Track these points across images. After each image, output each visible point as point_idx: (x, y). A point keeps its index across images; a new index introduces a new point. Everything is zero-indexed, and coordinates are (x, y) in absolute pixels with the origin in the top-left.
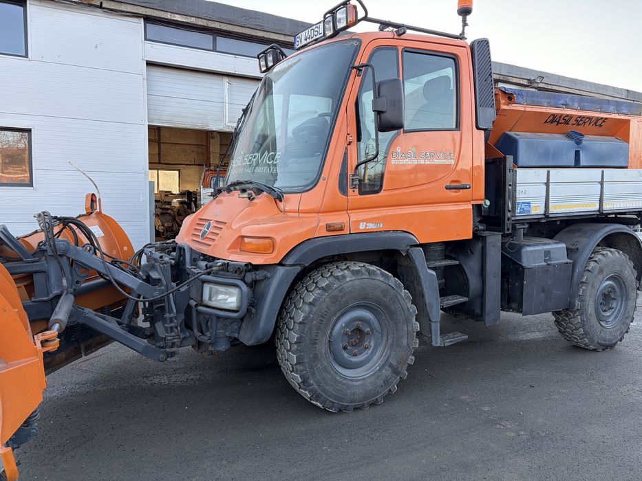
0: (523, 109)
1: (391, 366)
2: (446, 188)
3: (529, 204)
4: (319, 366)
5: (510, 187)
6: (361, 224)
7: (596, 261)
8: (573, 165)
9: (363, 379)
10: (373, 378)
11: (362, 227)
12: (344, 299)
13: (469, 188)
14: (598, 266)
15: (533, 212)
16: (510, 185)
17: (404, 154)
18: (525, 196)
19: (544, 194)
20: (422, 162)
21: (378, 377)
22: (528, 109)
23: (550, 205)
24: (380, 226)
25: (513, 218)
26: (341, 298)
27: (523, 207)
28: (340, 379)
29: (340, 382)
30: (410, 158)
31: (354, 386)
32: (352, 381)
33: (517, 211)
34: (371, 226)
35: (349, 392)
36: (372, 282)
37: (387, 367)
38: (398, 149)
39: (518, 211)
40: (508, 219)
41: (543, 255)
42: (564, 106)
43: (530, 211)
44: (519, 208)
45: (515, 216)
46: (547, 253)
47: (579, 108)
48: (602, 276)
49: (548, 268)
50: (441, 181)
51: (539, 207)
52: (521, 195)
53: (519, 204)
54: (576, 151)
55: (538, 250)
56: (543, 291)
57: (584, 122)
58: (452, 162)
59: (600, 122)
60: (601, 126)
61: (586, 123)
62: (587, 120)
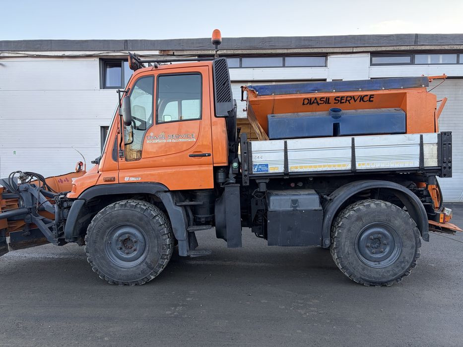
0: (272, 98)
1: (147, 263)
2: (190, 156)
3: (267, 165)
4: (98, 255)
5: (245, 155)
6: (126, 178)
7: (354, 210)
8: (332, 134)
9: (129, 268)
10: (135, 268)
11: (127, 179)
12: (113, 220)
13: (209, 155)
14: (356, 214)
15: (271, 171)
16: (245, 153)
17: (156, 137)
18: (262, 160)
20: (170, 141)
21: (138, 268)
22: (277, 98)
23: (290, 166)
24: (139, 179)
25: (250, 176)
26: (111, 219)
27: (260, 167)
28: (113, 265)
29: (113, 267)
30: (161, 139)
31: (120, 270)
32: (121, 267)
33: (254, 170)
34: (133, 179)
35: (117, 273)
36: (131, 212)
37: (144, 264)
38: (152, 134)
40: (246, 176)
41: (290, 203)
42: (316, 92)
43: (267, 171)
44: (256, 169)
45: (252, 174)
46: (295, 202)
47: (334, 91)
48: (361, 223)
49: (294, 213)
50: (185, 152)
51: (278, 167)
52: (257, 160)
53: (256, 165)
54: (334, 124)
55: (284, 199)
56: (290, 229)
57: (346, 100)
58: (195, 140)
59: (366, 99)
60: (372, 101)
61: (349, 101)
62: (349, 99)
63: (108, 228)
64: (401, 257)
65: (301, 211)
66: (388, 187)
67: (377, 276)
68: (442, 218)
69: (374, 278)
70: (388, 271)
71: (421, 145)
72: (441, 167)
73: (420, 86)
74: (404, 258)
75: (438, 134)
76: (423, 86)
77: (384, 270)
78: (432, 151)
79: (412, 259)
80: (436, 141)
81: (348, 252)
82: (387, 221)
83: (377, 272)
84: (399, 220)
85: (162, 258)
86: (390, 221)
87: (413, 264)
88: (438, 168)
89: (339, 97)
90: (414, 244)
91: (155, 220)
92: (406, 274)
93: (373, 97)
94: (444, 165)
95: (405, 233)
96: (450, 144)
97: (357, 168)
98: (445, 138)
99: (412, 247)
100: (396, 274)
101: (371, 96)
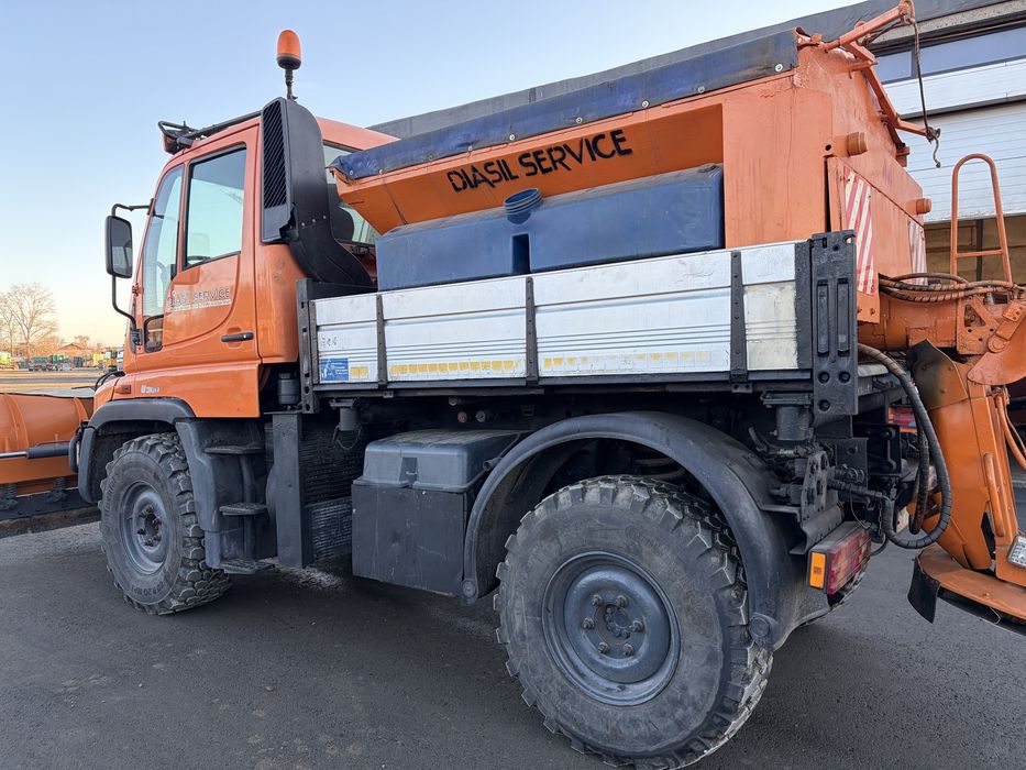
0: (379, 183)
2: (224, 341)
3: (345, 362)
4: (110, 541)
5: (305, 334)
6: (143, 388)
8: (511, 271)
9: (145, 576)
11: (144, 390)
12: (125, 473)
13: (250, 337)
15: (353, 378)
16: (305, 330)
18: (335, 348)
19: (375, 344)
20: (196, 306)
22: (390, 180)
23: (390, 364)
24: (157, 391)
25: (316, 389)
26: (123, 471)
27: (333, 367)
29: (127, 569)
30: (184, 303)
31: (135, 578)
32: (137, 571)
33: (321, 375)
34: (150, 391)
35: (130, 582)
36: (144, 458)
37: (162, 571)
39: (323, 374)
40: (307, 390)
41: (399, 465)
42: (470, 148)
43: (346, 376)
44: (325, 371)
45: (318, 384)
46: (411, 464)
47: (512, 137)
48: (555, 547)
49: (405, 492)
50: (215, 333)
51: (366, 368)
52: (328, 348)
53: (325, 362)
54: (515, 238)
55: (389, 454)
56: (396, 538)
57: (554, 162)
58: (229, 302)
59: (606, 146)
60: (628, 152)
61: (560, 161)
62: (557, 155)
63: (122, 489)
64: (675, 687)
65: (420, 490)
66: (627, 437)
67: (601, 728)
68: (817, 570)
69: (592, 731)
70: (634, 722)
71: (738, 289)
72: (811, 370)
73: (768, 71)
74: (684, 688)
75: (797, 246)
76: (779, 68)
77: (620, 715)
78: (777, 313)
79: (712, 700)
80: (790, 273)
81: (522, 632)
82: (629, 550)
83: (600, 715)
84: (668, 554)
85: (183, 565)
86: (638, 552)
87: (717, 721)
88: (798, 376)
89: (526, 155)
90: (718, 647)
91: (174, 481)
92: (696, 747)
93: (623, 140)
94: (825, 365)
95: (685, 604)
96: (843, 281)
97: (541, 375)
98: (822, 258)
99: (711, 658)
100: (659, 740)
101: (616, 135)
